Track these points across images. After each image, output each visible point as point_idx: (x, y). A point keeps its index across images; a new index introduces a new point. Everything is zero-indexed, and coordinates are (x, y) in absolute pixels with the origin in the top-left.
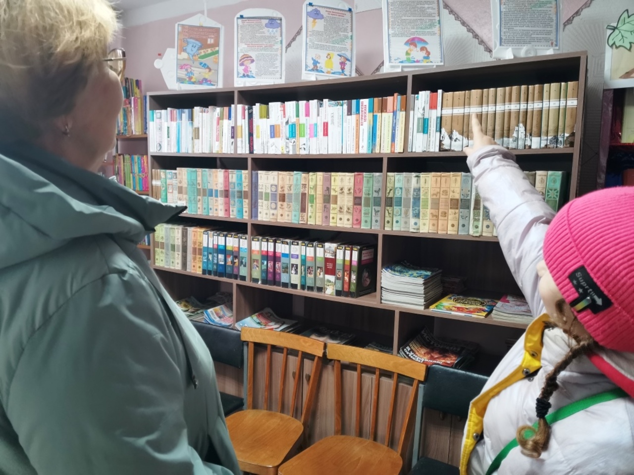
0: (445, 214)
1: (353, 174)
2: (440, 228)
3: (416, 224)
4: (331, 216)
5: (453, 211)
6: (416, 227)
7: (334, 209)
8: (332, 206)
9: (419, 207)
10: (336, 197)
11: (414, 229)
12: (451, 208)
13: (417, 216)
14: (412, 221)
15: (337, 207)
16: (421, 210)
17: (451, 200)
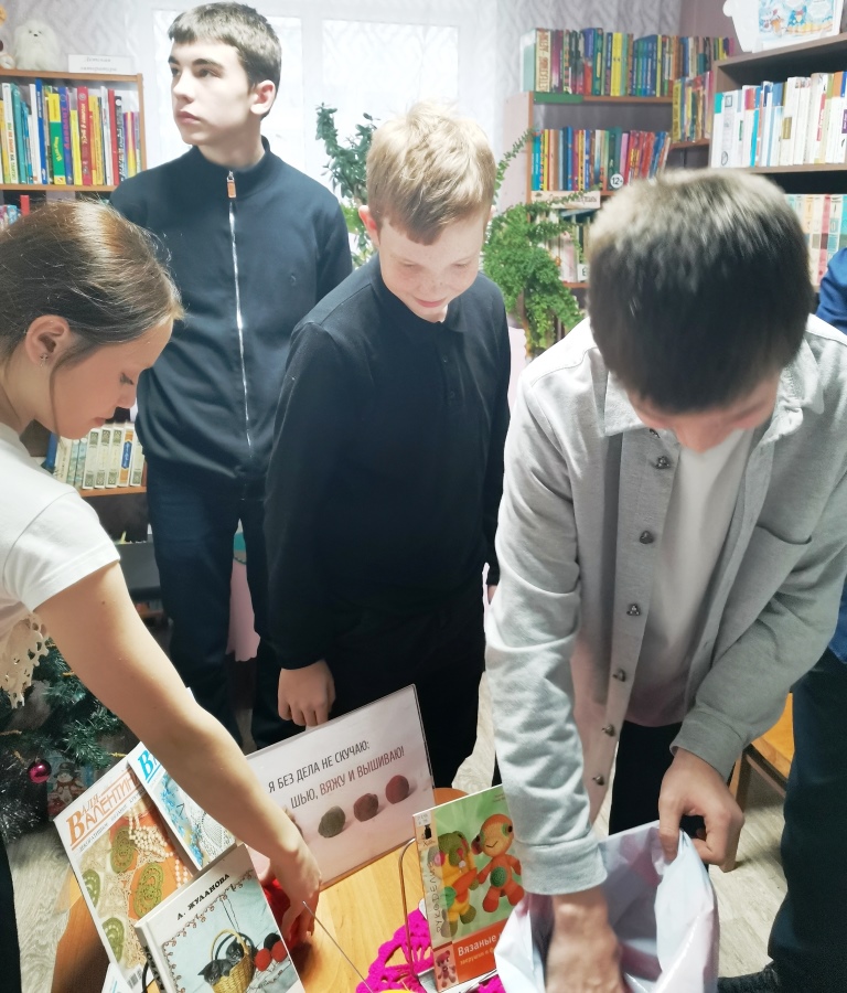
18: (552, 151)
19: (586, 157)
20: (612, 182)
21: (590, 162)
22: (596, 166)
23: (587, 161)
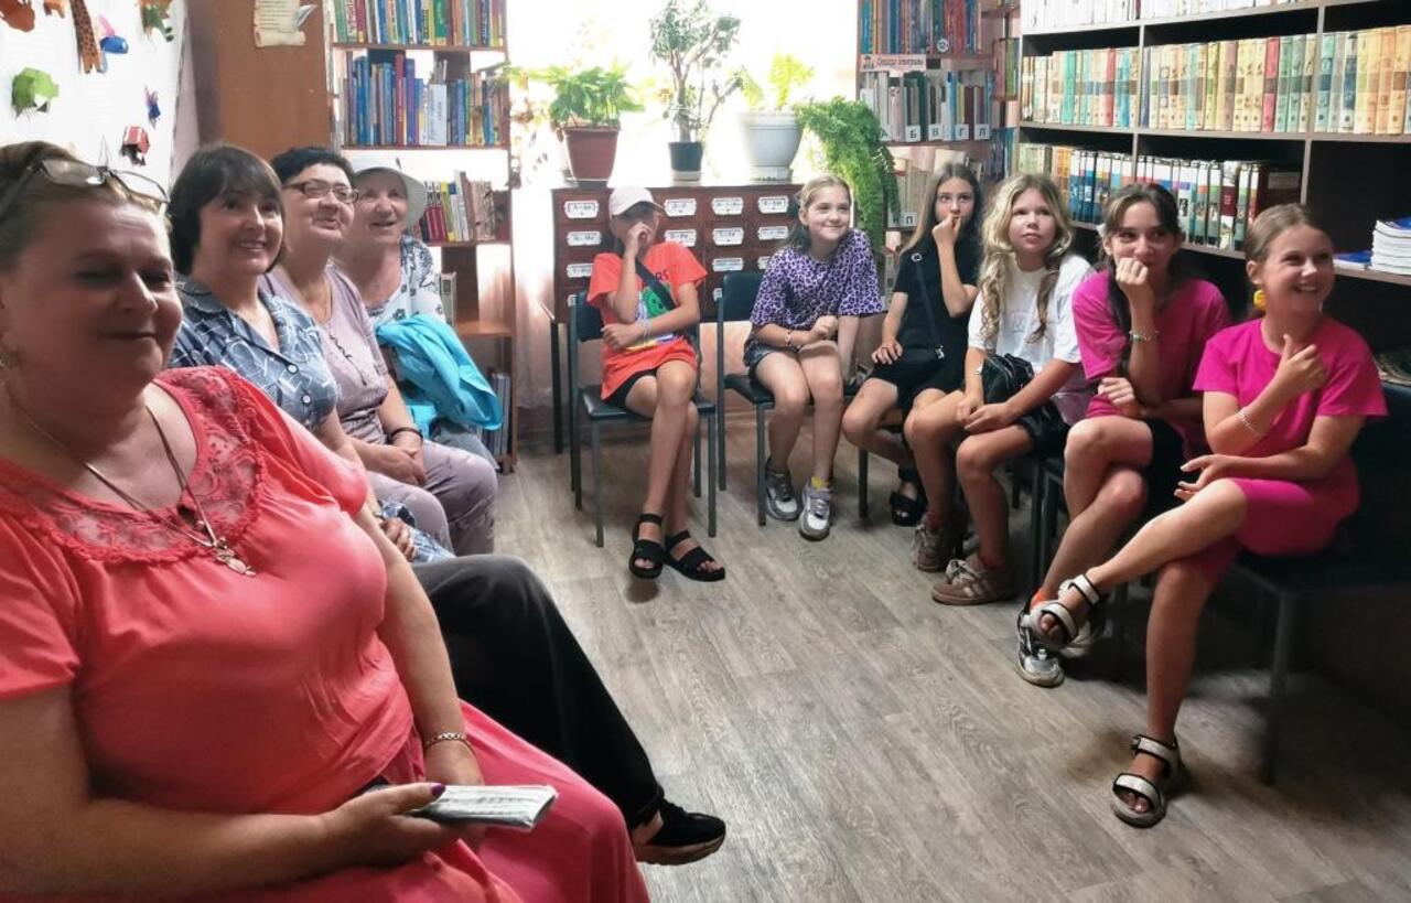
0: (1386, 99)
1: (1265, 40)
2: (1378, 124)
3: (1347, 119)
4: (1236, 113)
5: (1398, 93)
6: (1346, 124)
7: (1240, 101)
8: (1237, 97)
9: (1354, 89)
10: (1242, 80)
11: (1344, 128)
12: (1395, 89)
13: (1351, 105)
14: (1344, 113)
15: (1243, 97)
16: (1357, 94)
17: (1396, 73)
18: (880, 16)
19: (912, 23)
20: (938, 46)
21: (916, 26)
22: (922, 30)
23: (913, 26)
